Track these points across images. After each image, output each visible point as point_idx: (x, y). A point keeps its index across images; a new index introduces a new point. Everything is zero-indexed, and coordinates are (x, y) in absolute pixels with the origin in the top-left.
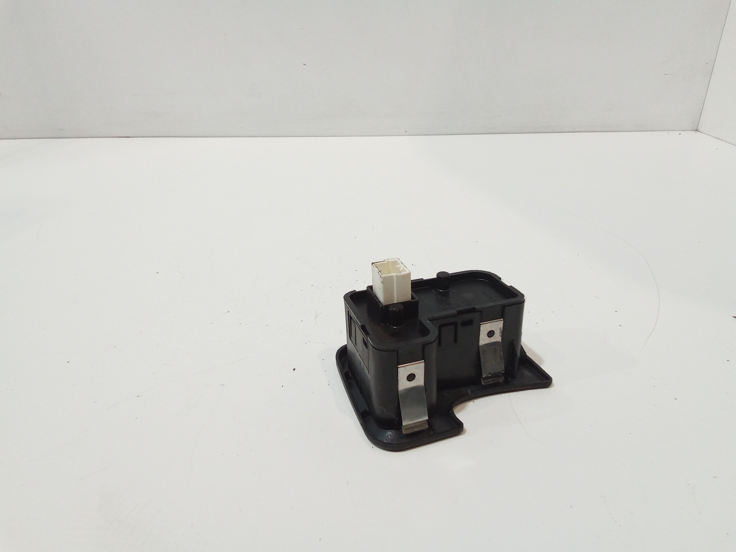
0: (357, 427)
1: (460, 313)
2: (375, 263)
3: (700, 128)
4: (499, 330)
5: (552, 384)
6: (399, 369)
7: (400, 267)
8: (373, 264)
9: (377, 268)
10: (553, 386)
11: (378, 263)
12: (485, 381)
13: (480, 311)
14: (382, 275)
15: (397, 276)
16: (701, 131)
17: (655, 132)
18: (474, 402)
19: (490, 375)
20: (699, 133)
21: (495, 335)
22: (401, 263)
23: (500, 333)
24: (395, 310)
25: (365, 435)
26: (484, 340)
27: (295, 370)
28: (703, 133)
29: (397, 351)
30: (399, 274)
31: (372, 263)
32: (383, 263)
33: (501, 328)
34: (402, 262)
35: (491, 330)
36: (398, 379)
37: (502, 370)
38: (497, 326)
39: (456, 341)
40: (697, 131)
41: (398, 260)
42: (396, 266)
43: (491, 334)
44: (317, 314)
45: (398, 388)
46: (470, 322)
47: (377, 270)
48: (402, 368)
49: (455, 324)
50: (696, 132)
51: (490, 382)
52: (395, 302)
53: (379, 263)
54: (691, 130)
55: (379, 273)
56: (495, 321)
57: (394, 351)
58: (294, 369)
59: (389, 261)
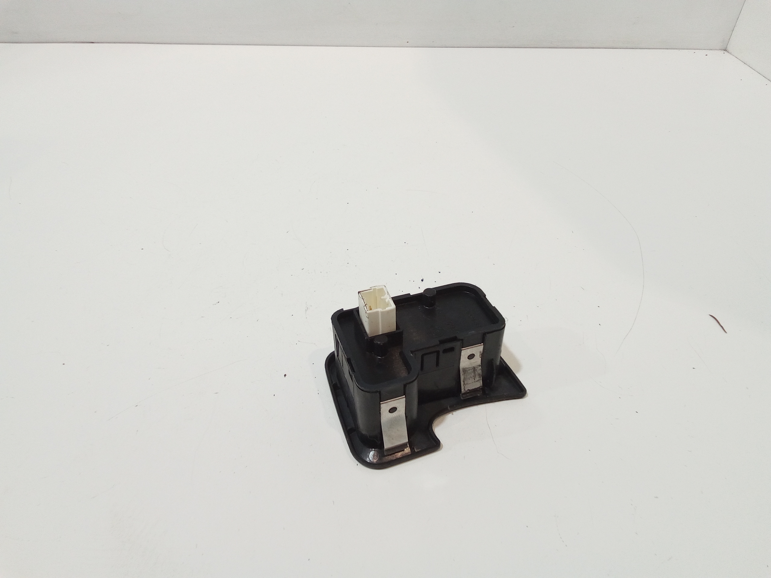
0: (343, 442)
1: (442, 342)
2: (362, 292)
3: (730, 48)
4: (479, 353)
5: (526, 395)
6: (381, 405)
7: (386, 299)
8: (360, 294)
9: (363, 299)
10: (527, 396)
11: (364, 292)
12: (464, 396)
13: (462, 340)
14: (367, 311)
15: (382, 313)
16: (730, 51)
17: (681, 50)
18: (453, 414)
19: (468, 391)
20: (728, 54)
21: (475, 357)
22: (386, 292)
23: (480, 355)
24: (380, 344)
25: (351, 453)
26: (464, 363)
27: (286, 377)
28: (732, 54)
29: (380, 393)
30: (384, 310)
31: (359, 292)
32: (369, 292)
33: (481, 351)
34: (388, 293)
35: (471, 353)
36: (380, 413)
37: (480, 386)
38: (477, 350)
39: (437, 364)
40: (725, 50)
41: (384, 287)
42: (382, 297)
43: (471, 357)
44: (307, 307)
45: (381, 419)
46: (452, 349)
47: (362, 303)
48: (384, 404)
49: (438, 352)
50: (724, 52)
51: (468, 396)
52: (380, 334)
53: (366, 291)
54: (719, 50)
55: (365, 307)
56: (475, 347)
57: (376, 392)
58: (285, 375)
59: (376, 289)
